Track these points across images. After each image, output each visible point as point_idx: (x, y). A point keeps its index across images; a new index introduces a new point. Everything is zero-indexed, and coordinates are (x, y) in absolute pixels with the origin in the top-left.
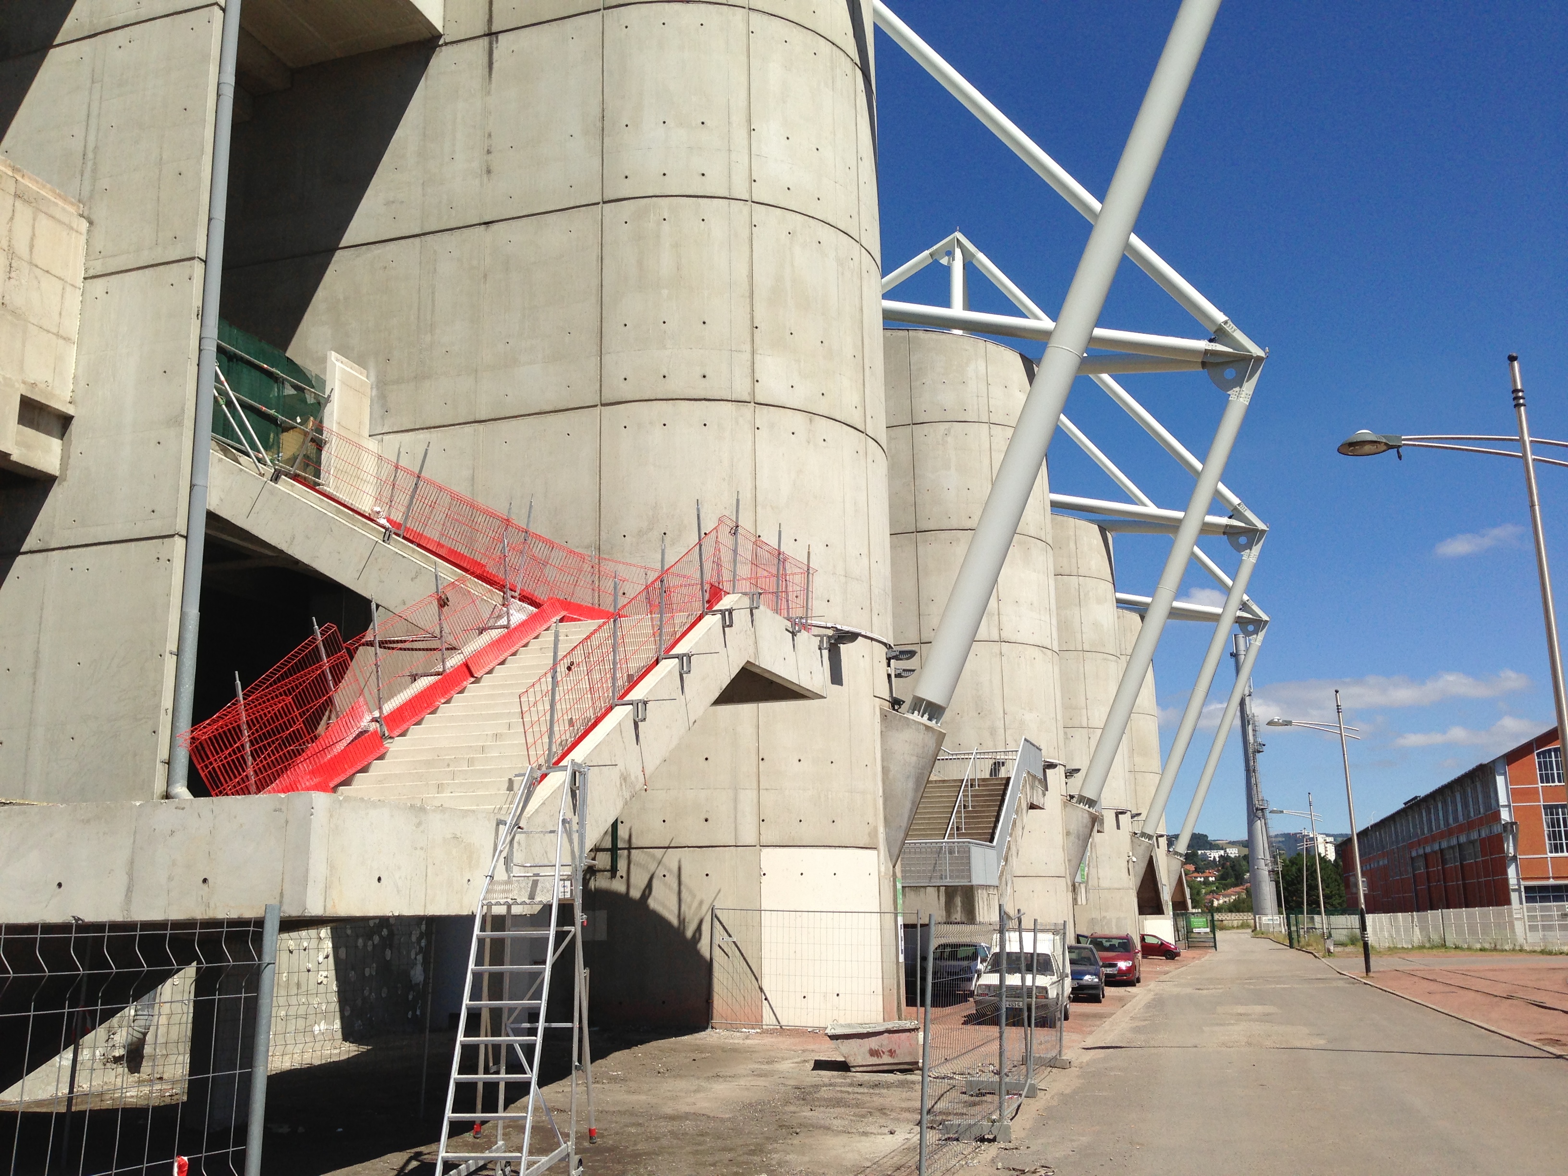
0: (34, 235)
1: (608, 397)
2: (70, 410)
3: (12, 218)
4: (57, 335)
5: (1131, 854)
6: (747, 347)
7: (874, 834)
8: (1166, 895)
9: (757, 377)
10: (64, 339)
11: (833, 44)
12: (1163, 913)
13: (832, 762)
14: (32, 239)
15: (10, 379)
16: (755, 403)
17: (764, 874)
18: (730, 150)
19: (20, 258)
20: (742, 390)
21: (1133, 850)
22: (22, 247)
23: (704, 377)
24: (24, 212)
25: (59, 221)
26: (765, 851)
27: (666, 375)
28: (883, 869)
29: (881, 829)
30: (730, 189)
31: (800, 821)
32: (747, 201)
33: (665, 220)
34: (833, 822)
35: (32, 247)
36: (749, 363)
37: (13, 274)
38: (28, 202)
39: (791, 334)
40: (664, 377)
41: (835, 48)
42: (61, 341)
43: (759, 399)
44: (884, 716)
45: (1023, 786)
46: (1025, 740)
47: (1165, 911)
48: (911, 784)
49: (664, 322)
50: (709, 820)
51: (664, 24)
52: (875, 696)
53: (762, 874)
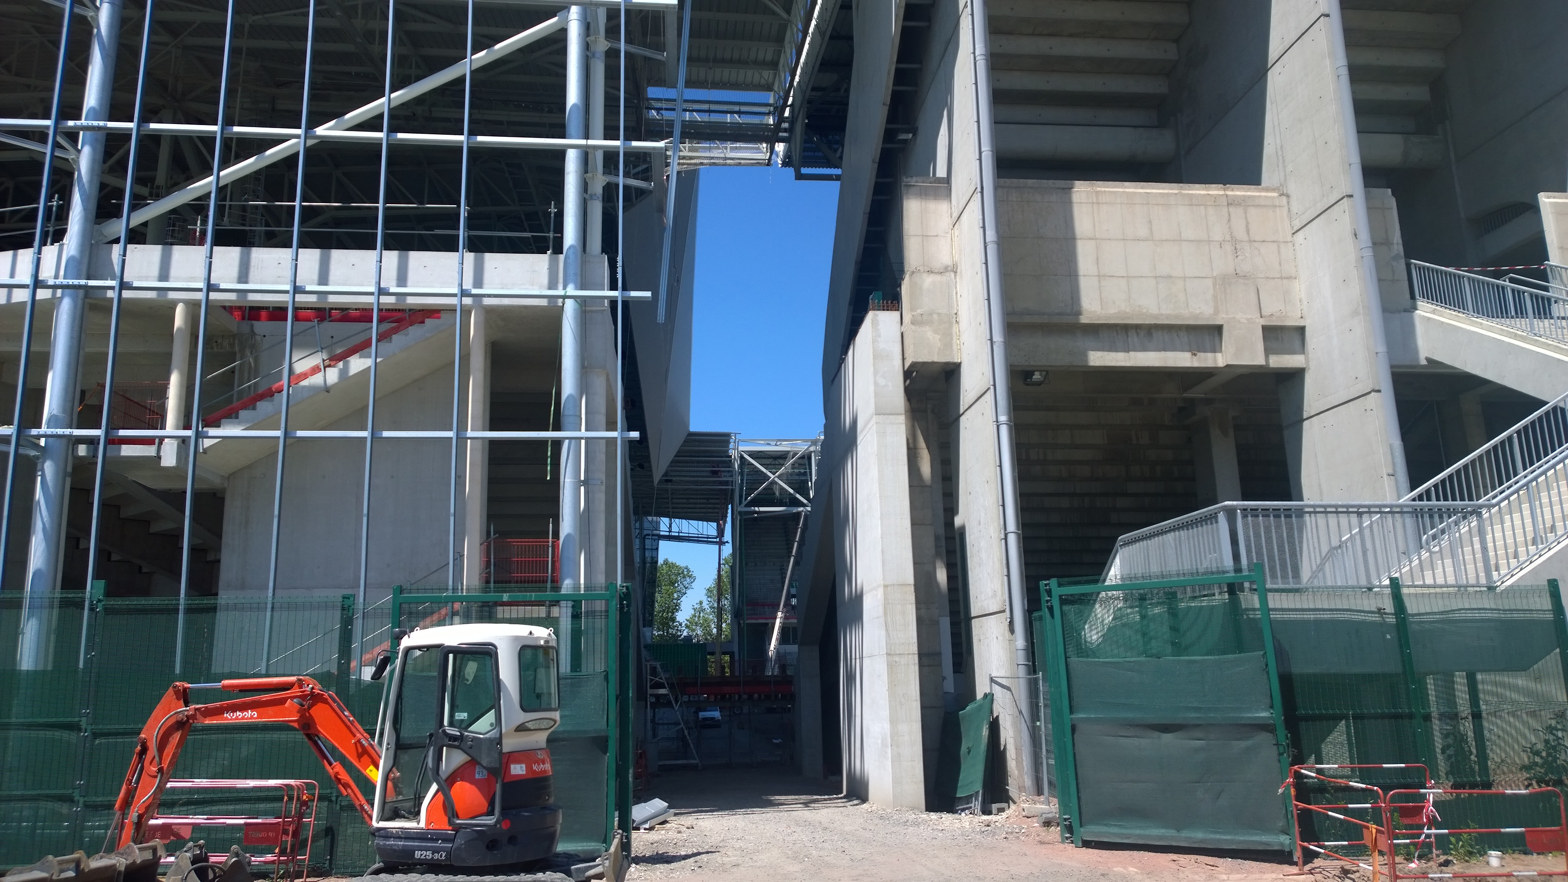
0: (1248, 223)
2: (1301, 323)
3: (1229, 220)
4: (1281, 278)
10: (1287, 278)
14: (1247, 226)
15: (1251, 319)
19: (1241, 241)
22: (1240, 234)
24: (1236, 212)
25: (1265, 206)
35: (1248, 231)
37: (1239, 253)
38: (1239, 204)
42: (1285, 281)
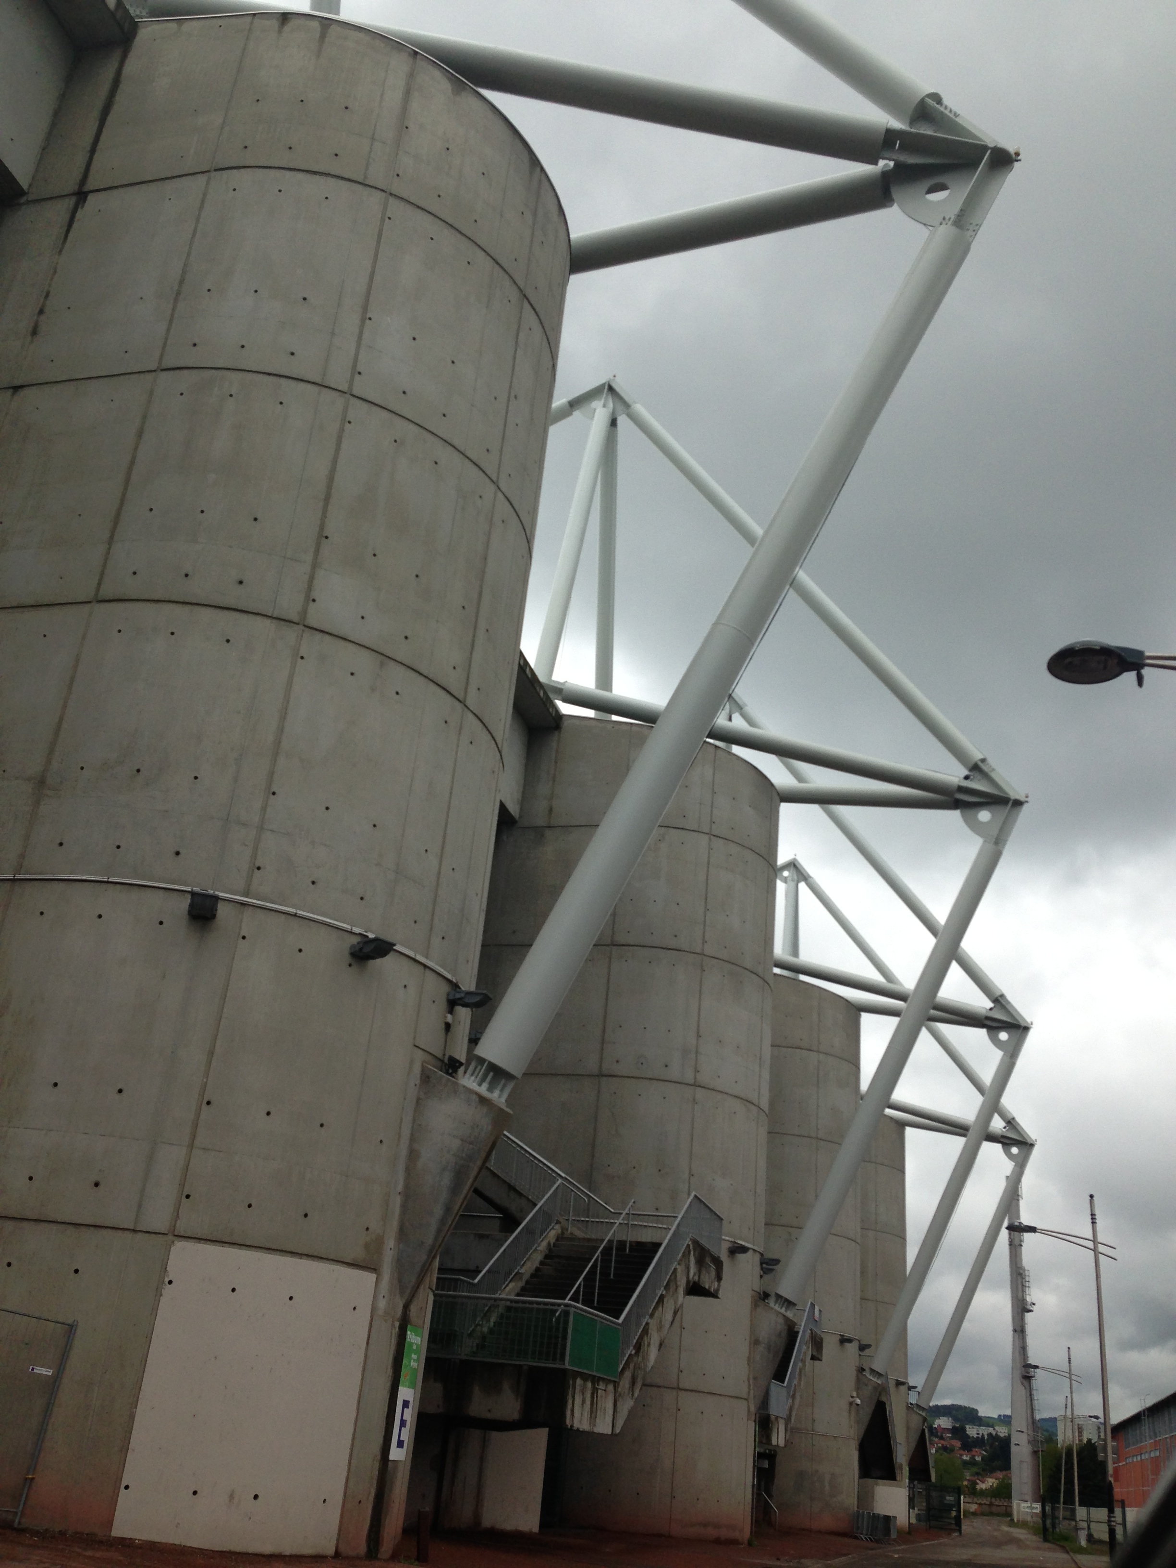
1: (107, 590)
5: (855, 1394)
6: (309, 557)
7: (375, 1246)
8: (902, 1455)
9: (315, 594)
11: (497, 263)
12: (894, 1479)
13: (322, 1125)
16: (305, 626)
17: (170, 1282)
18: (333, 334)
20: (290, 604)
21: (858, 1389)
23: (241, 582)
26: (179, 1245)
27: (190, 574)
28: (382, 1304)
29: (390, 1243)
30: (324, 375)
31: (250, 1206)
32: (345, 393)
33: (231, 396)
34: (306, 1215)
36: (307, 577)
39: (375, 555)
40: (187, 575)
41: (497, 266)
43: (312, 621)
44: (426, 1078)
45: (683, 1255)
46: (696, 1196)
47: (898, 1478)
48: (447, 1180)
49: (202, 512)
50: (101, 1187)
51: (280, 191)
52: (415, 1046)
53: (167, 1280)
